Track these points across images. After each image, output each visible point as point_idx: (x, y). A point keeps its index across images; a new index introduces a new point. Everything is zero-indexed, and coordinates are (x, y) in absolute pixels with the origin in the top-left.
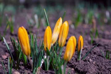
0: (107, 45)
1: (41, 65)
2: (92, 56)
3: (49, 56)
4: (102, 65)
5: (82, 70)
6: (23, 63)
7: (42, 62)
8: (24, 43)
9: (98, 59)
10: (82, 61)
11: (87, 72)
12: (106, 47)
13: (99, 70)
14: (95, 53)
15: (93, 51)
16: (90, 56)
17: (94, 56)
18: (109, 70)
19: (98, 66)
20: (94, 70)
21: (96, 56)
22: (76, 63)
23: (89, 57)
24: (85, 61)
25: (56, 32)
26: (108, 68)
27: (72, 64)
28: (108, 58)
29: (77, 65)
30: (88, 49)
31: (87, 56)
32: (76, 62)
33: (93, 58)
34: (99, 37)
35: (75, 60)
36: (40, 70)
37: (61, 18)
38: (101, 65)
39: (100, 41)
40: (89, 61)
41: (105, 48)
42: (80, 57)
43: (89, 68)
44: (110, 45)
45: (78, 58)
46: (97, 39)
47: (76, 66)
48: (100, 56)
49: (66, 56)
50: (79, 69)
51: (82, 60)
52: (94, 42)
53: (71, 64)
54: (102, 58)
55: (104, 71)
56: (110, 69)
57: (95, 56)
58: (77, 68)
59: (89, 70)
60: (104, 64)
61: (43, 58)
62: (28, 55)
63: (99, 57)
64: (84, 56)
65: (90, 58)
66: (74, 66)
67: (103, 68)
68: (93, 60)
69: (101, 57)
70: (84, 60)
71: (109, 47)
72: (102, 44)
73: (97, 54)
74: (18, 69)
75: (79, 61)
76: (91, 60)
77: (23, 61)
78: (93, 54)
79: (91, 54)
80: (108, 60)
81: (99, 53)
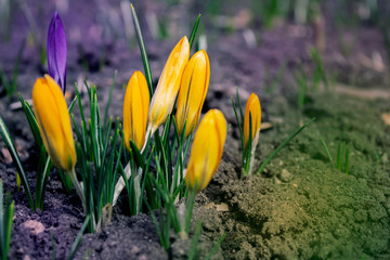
0: (349, 115)
1: (116, 196)
2: (290, 157)
3: (141, 170)
4: (321, 192)
5: (250, 211)
6: (60, 186)
7: (120, 187)
8: (52, 132)
9: (311, 171)
10: (255, 177)
11: (266, 220)
12: (346, 121)
13: (309, 212)
15: (297, 141)
16: (286, 158)
17: (297, 159)
18: (343, 213)
19: (307, 195)
20: (291, 214)
21: (306, 160)
22: (237, 186)
23: (281, 163)
24: (268, 175)
26: (338, 203)
27: (224, 188)
28: (345, 164)
29: (238, 193)
30: (282, 129)
31: (276, 156)
32: (239, 178)
33: (293, 164)
35: (235, 174)
36: (114, 211)
37: (186, 40)
38: (317, 194)
40: (279, 176)
41: (341, 128)
42: (253, 161)
43: (274, 204)
44: (358, 116)
45: (244, 165)
47: (233, 195)
48: (318, 156)
49: (191, 174)
50: (243, 206)
51: (258, 174)
52: (308, 100)
53: (221, 185)
54: (325, 165)
55: (326, 213)
56: (344, 206)
57: (303, 158)
58: (236, 204)
59: (274, 213)
60: (326, 189)
61: (121, 173)
62: (70, 168)
63: (314, 161)
64: (267, 157)
65: (285, 166)
66: (230, 195)
67: (323, 204)
68: (295, 172)
69: (320, 163)
70: (265, 171)
71: (355, 123)
73: (311, 149)
75: (245, 178)
76: (285, 173)
77: (59, 179)
78: (299, 153)
79: (290, 150)
80: (342, 175)
81: (317, 144)
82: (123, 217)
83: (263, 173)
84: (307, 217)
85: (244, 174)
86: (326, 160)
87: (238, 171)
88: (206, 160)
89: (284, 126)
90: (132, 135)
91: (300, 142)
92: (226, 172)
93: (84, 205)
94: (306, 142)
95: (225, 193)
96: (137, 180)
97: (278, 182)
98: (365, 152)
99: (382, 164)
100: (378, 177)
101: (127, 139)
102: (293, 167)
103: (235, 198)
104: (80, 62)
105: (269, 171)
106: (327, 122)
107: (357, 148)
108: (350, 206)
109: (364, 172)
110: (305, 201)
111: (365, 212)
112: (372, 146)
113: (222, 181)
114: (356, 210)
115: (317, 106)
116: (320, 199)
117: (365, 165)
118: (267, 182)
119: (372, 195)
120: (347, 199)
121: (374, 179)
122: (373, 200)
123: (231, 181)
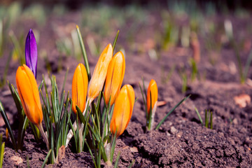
0: (214, 97)
1: (68, 141)
2: (177, 120)
3: (83, 124)
4: (195, 140)
5: (151, 151)
6: (33, 137)
7: (70, 136)
9: (189, 128)
10: (155, 132)
11: (161, 156)
12: (212, 100)
13: (188, 151)
14: (184, 115)
15: (180, 111)
16: (174, 121)
17: (180, 121)
18: (208, 152)
19: (186, 141)
20: (176, 152)
21: (186, 122)
22: (143, 137)
23: (171, 124)
24: (163, 131)
25: (99, 73)
26: (205, 146)
27: (135, 139)
28: (210, 124)
29: (144, 141)
30: (172, 105)
31: (167, 120)
32: (144, 133)
33: (178, 124)
35: (142, 130)
36: (66, 151)
37: (110, 46)
38: (193, 141)
39: (200, 86)
40: (169, 132)
41: (209, 103)
42: (152, 122)
43: (166, 146)
44: (219, 97)
45: (148, 125)
46: (194, 83)
47: (141, 142)
48: (194, 120)
49: (113, 125)
50: (147, 149)
51: (157, 129)
52: (189, 88)
53: (133, 137)
54: (197, 125)
55: (197, 152)
56: (209, 148)
57: (184, 120)
58: (143, 147)
59: (166, 151)
60: (198, 138)
61: (70, 128)
62: (39, 122)
63: (191, 122)
65: (173, 125)
66: (139, 142)
67: (196, 146)
68: (179, 129)
69: (194, 123)
70: (161, 128)
71: (217, 101)
72: (202, 93)
73: (189, 115)
74: (20, 151)
75: (148, 132)
76: (173, 130)
77: (33, 133)
78: (181, 118)
79: (176, 116)
80: (208, 130)
81: (193, 113)
82: (72, 154)
83: (160, 130)
84: (187, 154)
85: (148, 129)
86: (199, 122)
87: (144, 128)
89: (173, 103)
90: (78, 102)
91: (183, 111)
92: (136, 129)
93: (48, 146)
94: (186, 111)
95: (136, 141)
96: (80, 131)
97: (169, 134)
98: (223, 118)
99: (233, 124)
100: (231, 131)
102: (178, 126)
103: (142, 144)
105: (163, 129)
106: (200, 101)
107: (218, 114)
108: (213, 148)
109: (222, 129)
110: (185, 145)
111: (222, 151)
112: (227, 114)
113: (134, 135)
114: (216, 150)
115: (194, 91)
116: (194, 143)
117: (222, 125)
118: (162, 135)
119: (227, 141)
120: (211, 143)
121: (228, 133)
122: (227, 144)
123: (139, 135)
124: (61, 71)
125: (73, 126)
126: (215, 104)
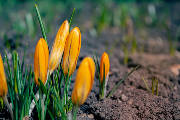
0: (153, 67)
1: (31, 111)
2: (126, 88)
3: (45, 95)
4: (145, 106)
5: (107, 118)
7: (33, 106)
9: (138, 95)
10: (108, 100)
12: (152, 70)
13: (140, 117)
14: (131, 84)
15: (128, 80)
16: (123, 89)
17: (129, 90)
18: (159, 117)
19: (138, 108)
20: (131, 118)
21: (135, 90)
22: (98, 105)
23: (121, 92)
24: (114, 99)
25: (58, 48)
26: (156, 112)
27: (91, 106)
28: (156, 91)
29: (99, 108)
30: (119, 75)
31: (118, 88)
32: (98, 100)
33: (128, 92)
34: (138, 51)
35: (96, 98)
37: (67, 22)
38: (143, 107)
39: (140, 58)
40: (120, 99)
41: (150, 73)
42: (105, 92)
43: (121, 113)
44: (158, 67)
45: (101, 93)
46: (135, 55)
47: (96, 110)
48: (140, 88)
49: (75, 96)
50: (103, 115)
51: (109, 97)
52: (130, 60)
53: (89, 105)
54: (145, 92)
55: (149, 118)
56: (159, 113)
57: (132, 88)
58: (99, 114)
59: (121, 118)
60: (148, 104)
61: (33, 98)
62: (4, 95)
63: (139, 90)
64: (113, 89)
65: (123, 93)
66: (94, 110)
67: (148, 113)
68: (129, 96)
69: (141, 90)
70: (112, 96)
71: (157, 71)
72: (144, 64)
73: (136, 84)
75: (102, 100)
76: (124, 97)
78: (129, 86)
79: (125, 85)
80: (155, 97)
81: (139, 82)
83: (111, 98)
85: (102, 98)
86: (145, 90)
87: (98, 97)
88: (84, 87)
89: (119, 73)
90: (40, 75)
91: (131, 80)
92: (91, 98)
93: (12, 117)
94: (134, 81)
95: (92, 109)
96: (43, 102)
97: (120, 102)
98: (165, 85)
99: (175, 91)
100: (175, 97)
101: (37, 77)
102: (128, 94)
103: (98, 111)
104: (5, 45)
105: (115, 97)
106: (141, 71)
107: (161, 83)
108: (163, 113)
109: (167, 95)
110: (137, 111)
111: (171, 116)
112: (168, 82)
113: (89, 103)
114: (166, 115)
115: (135, 62)
116: (146, 110)
117: (166, 92)
118: (114, 102)
119: (175, 107)
120: (161, 109)
121: (173, 99)
122: (175, 109)
123: (94, 103)
124: (18, 48)
125: (35, 97)
126: (155, 73)
